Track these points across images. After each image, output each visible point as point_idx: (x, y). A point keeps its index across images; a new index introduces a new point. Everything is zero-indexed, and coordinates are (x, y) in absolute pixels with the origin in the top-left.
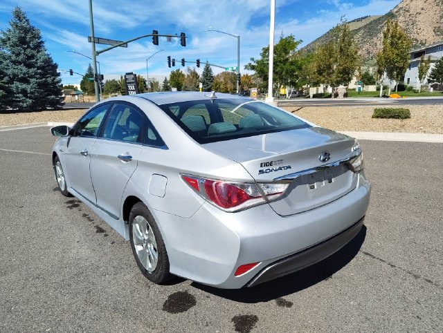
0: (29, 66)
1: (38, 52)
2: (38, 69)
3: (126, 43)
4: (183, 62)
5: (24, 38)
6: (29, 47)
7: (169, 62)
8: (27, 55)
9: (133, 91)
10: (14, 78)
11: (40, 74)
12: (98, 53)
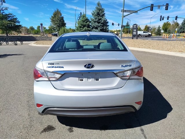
0: (99, 23)
1: (102, 17)
2: (101, 24)
3: (137, 11)
4: (168, 18)
5: (99, 13)
6: (100, 16)
7: (161, 18)
8: (99, 19)
9: (135, 32)
10: (94, 27)
11: (102, 26)
12: (124, 16)
